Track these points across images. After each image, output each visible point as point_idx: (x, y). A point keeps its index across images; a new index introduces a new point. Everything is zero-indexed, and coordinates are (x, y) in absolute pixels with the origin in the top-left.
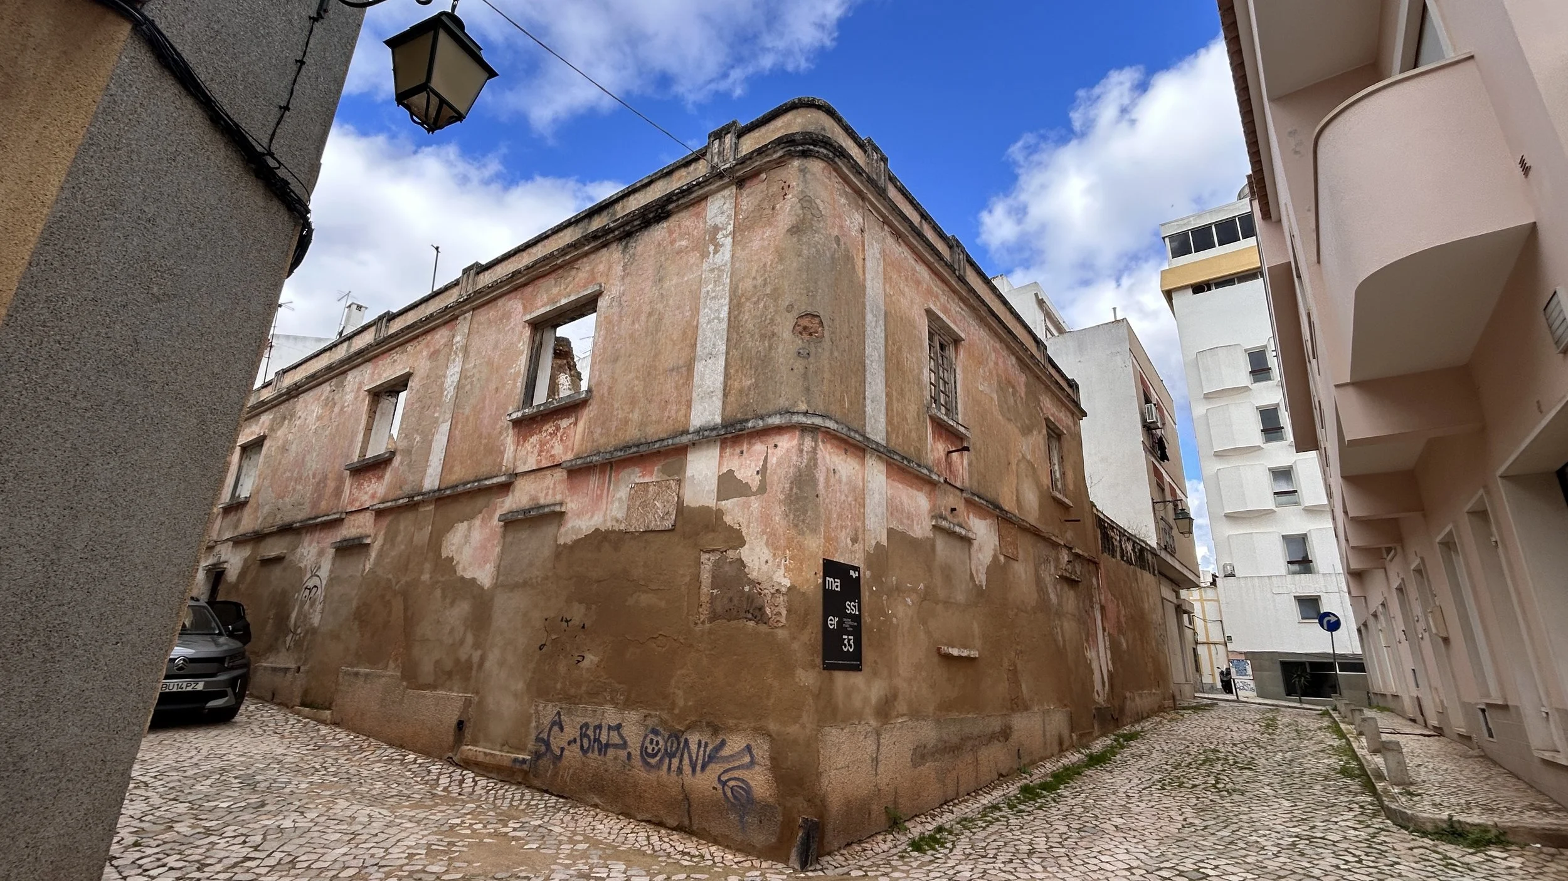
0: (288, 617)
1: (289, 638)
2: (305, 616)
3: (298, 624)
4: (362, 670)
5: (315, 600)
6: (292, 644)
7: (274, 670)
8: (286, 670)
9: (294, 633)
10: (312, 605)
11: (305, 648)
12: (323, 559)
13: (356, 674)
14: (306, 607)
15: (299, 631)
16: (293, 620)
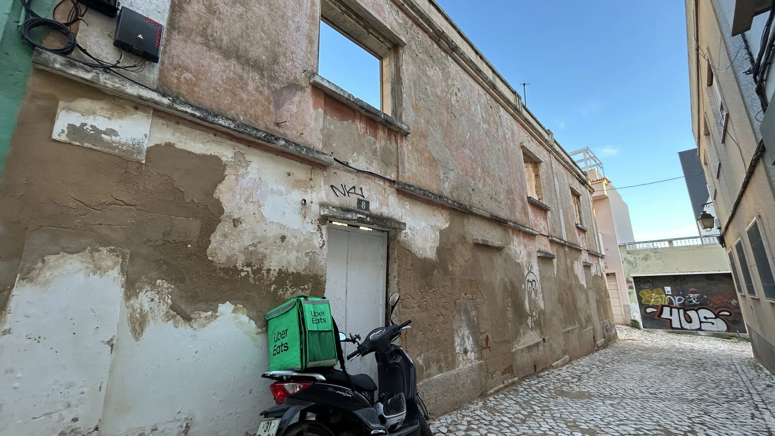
0: (523, 304)
1: (529, 321)
2: (535, 303)
3: (532, 309)
4: (570, 328)
5: (537, 290)
6: (533, 324)
7: (529, 348)
8: (537, 345)
9: (532, 316)
10: (536, 294)
11: (543, 325)
12: (532, 260)
13: (568, 331)
14: (533, 295)
15: (534, 314)
16: (527, 307)
